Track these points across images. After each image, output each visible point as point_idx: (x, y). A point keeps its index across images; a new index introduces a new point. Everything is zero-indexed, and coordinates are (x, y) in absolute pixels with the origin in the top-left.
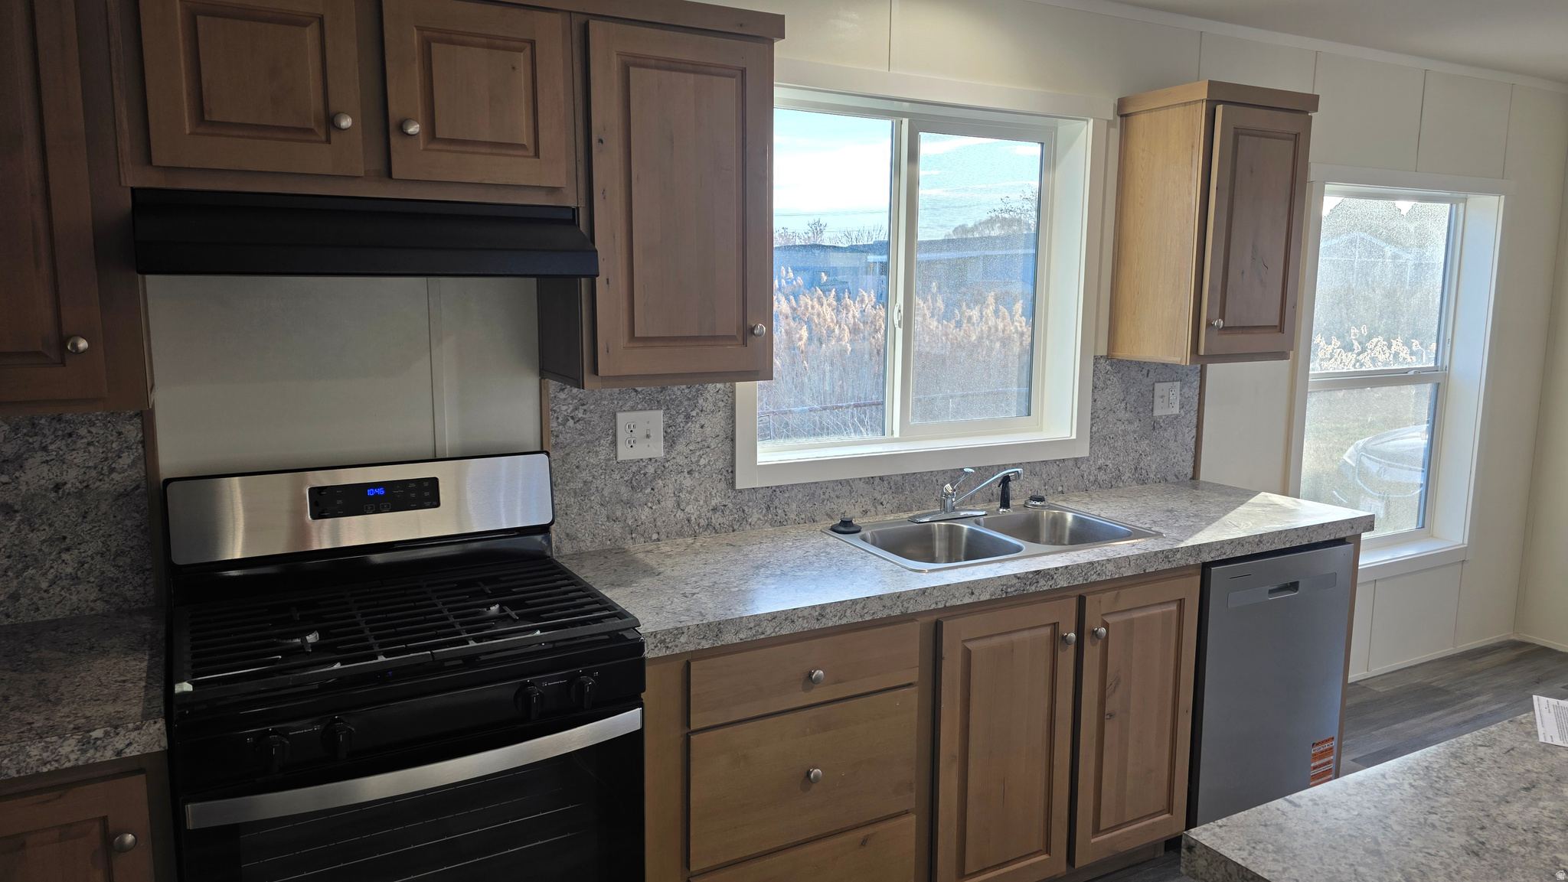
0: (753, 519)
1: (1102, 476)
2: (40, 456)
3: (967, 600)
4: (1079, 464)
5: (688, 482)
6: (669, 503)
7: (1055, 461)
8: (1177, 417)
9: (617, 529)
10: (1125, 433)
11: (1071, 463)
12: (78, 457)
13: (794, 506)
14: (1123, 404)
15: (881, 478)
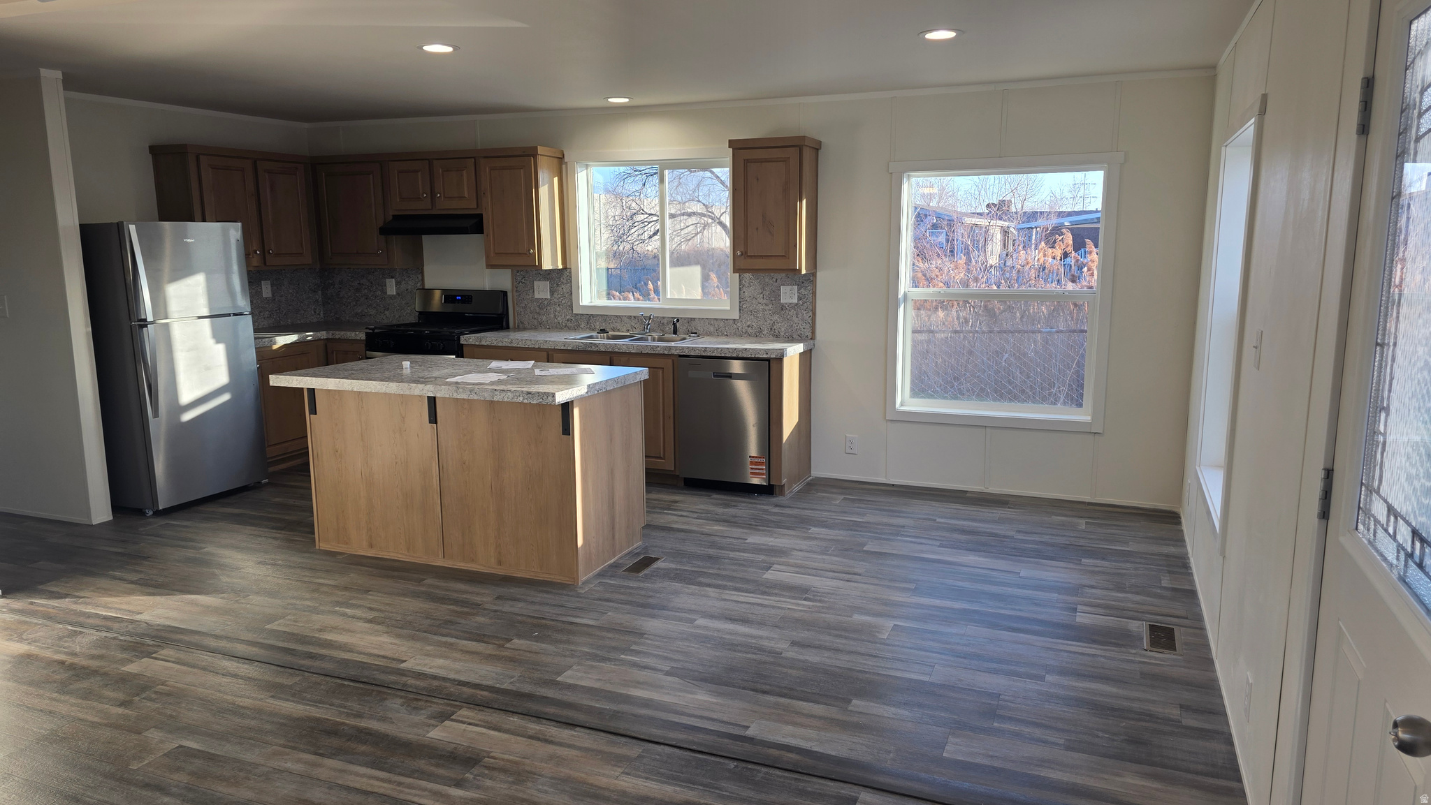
0: (582, 326)
1: (750, 330)
2: (404, 282)
3: (562, 348)
4: (736, 323)
5: (558, 309)
6: (552, 316)
7: (722, 320)
8: (797, 304)
9: (535, 322)
10: (764, 310)
11: (731, 322)
12: (410, 283)
13: (598, 323)
14: (762, 296)
15: (634, 317)
